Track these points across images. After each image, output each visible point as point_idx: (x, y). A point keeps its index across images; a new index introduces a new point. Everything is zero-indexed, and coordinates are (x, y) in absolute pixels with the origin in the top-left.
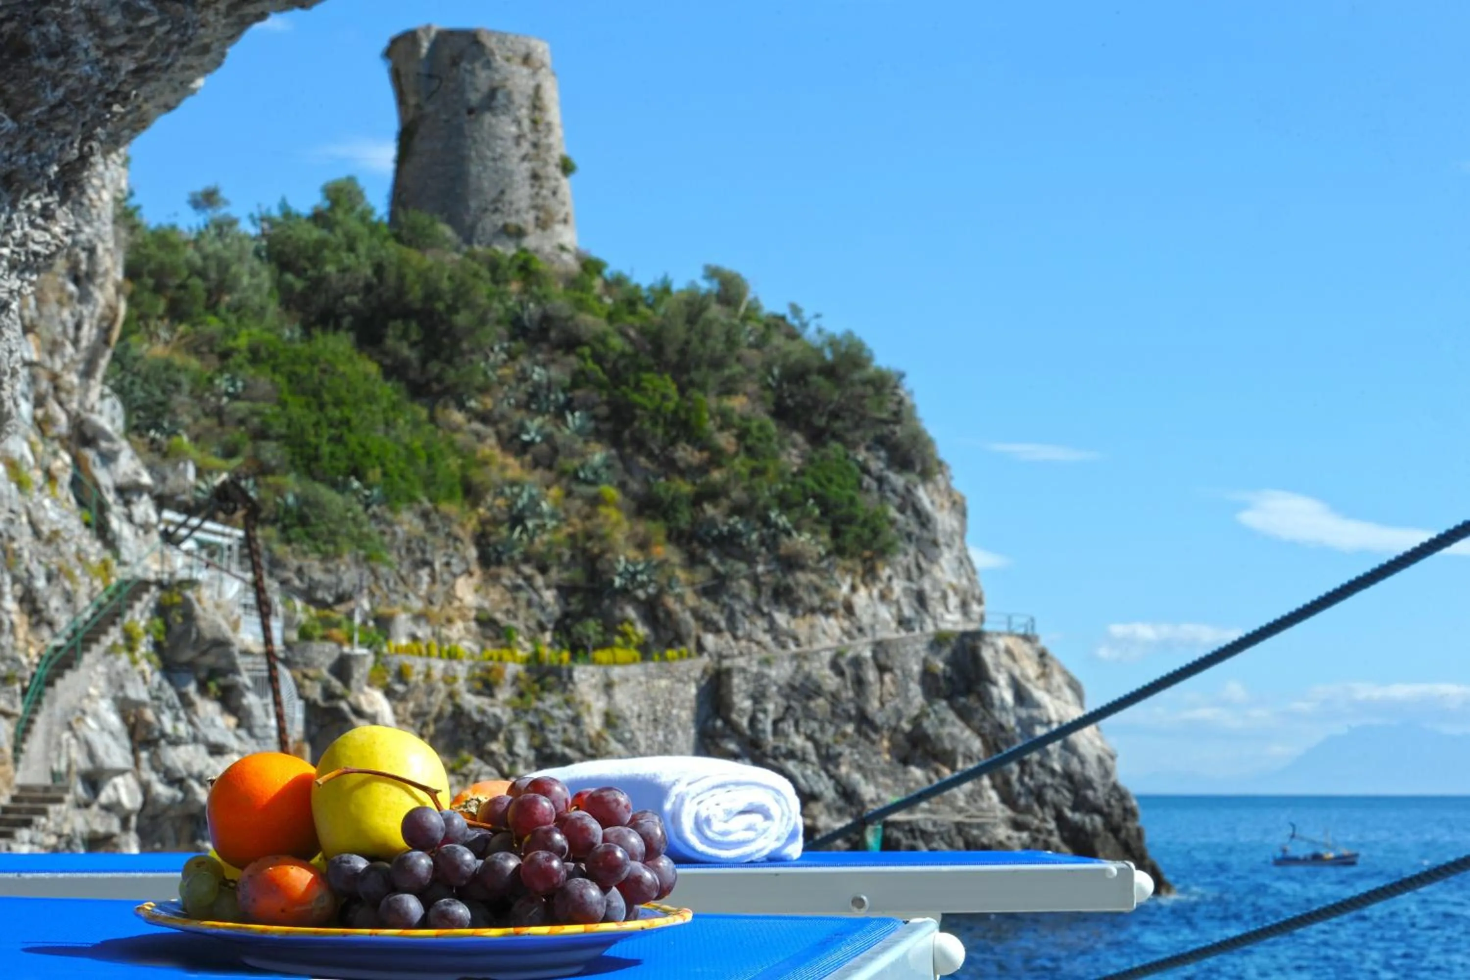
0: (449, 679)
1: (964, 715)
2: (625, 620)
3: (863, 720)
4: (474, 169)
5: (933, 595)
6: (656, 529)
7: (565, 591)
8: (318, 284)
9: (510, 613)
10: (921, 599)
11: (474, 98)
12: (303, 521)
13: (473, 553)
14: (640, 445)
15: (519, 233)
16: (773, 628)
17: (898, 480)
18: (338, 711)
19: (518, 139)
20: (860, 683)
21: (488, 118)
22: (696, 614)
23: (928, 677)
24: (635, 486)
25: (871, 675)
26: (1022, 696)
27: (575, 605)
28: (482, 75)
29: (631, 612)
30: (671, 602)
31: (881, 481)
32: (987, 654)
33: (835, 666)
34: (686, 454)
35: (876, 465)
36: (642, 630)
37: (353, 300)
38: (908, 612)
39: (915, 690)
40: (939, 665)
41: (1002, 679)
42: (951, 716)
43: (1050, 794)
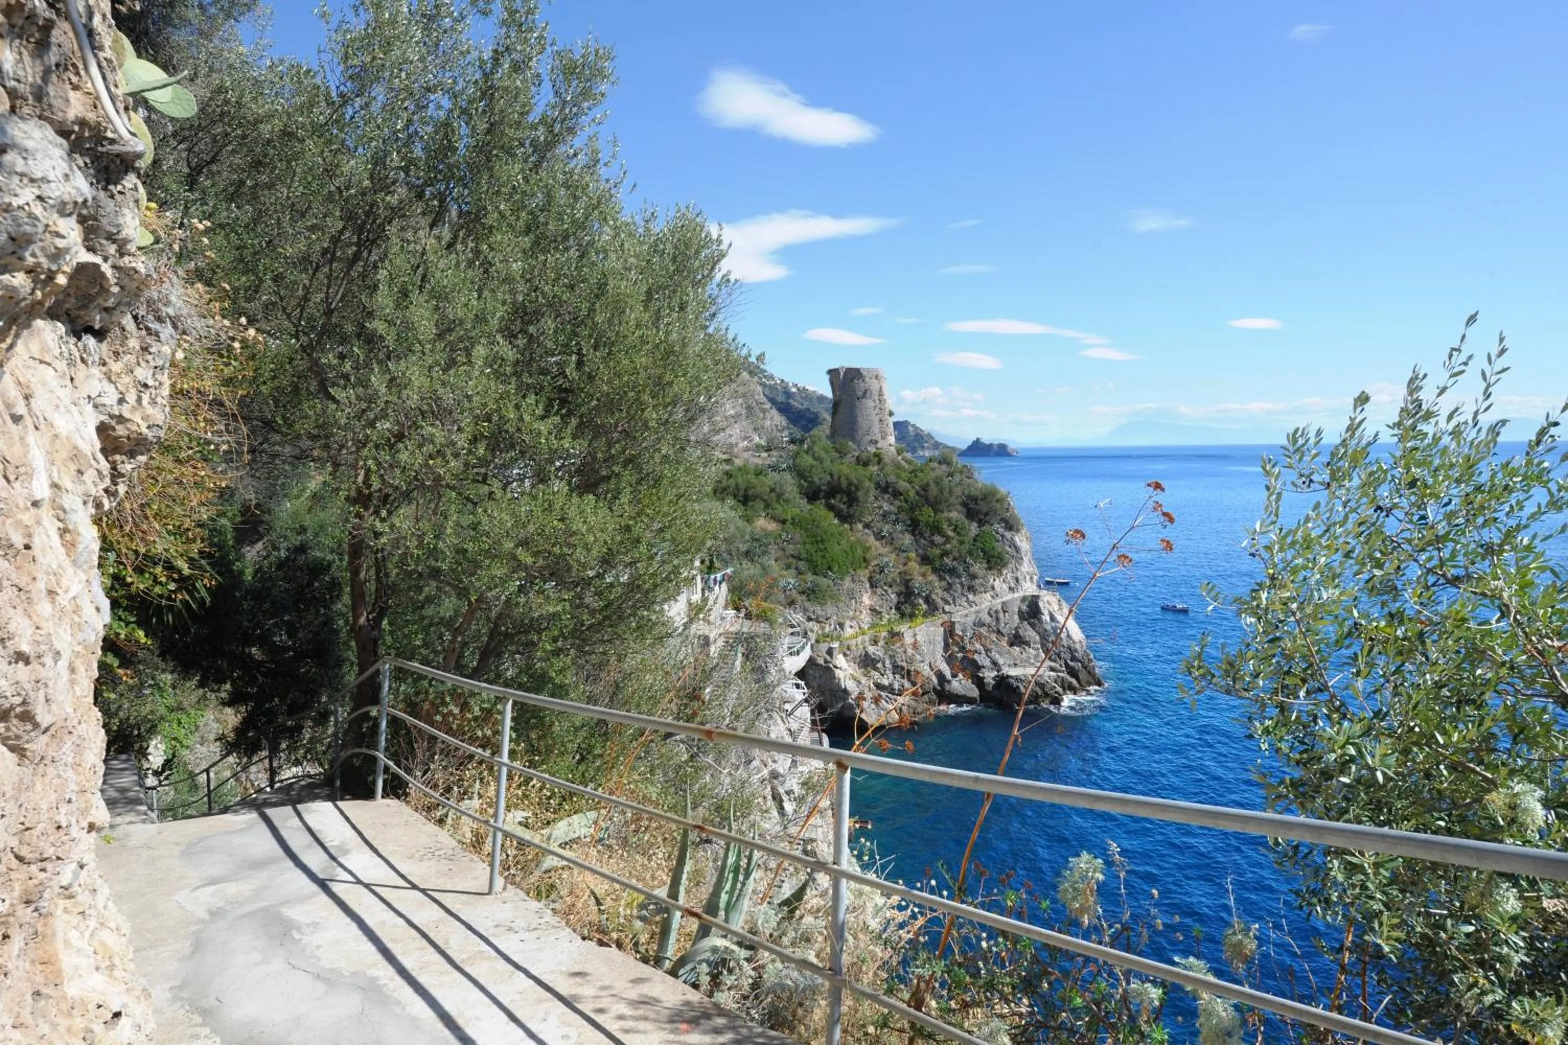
0: (863, 642)
1: (1033, 626)
2: (919, 604)
3: (999, 632)
4: (860, 420)
5: (1021, 578)
6: (927, 569)
7: (898, 594)
8: (812, 483)
9: (881, 606)
10: (1017, 579)
11: (860, 394)
12: (814, 591)
13: (868, 585)
14: (921, 535)
15: (876, 442)
16: (968, 601)
17: (1008, 535)
18: (829, 668)
19: (875, 408)
20: (997, 619)
21: (864, 400)
22: (942, 599)
23: (1020, 613)
24: (920, 551)
25: (1001, 615)
26: (1053, 618)
27: (902, 600)
28: (862, 384)
29: (921, 601)
30: (934, 597)
31: (1003, 536)
32: (1041, 604)
33: (989, 613)
34: (938, 539)
35: (1001, 530)
36: (925, 607)
37: (823, 488)
38: (1012, 585)
39: (1016, 617)
40: (1024, 608)
41: (1046, 612)
42: (1028, 627)
43: (1063, 655)
